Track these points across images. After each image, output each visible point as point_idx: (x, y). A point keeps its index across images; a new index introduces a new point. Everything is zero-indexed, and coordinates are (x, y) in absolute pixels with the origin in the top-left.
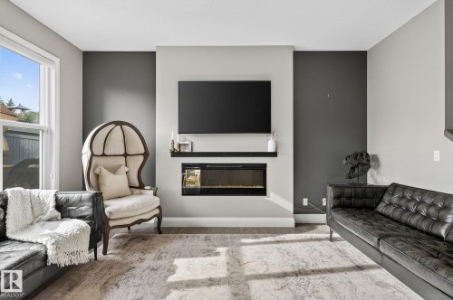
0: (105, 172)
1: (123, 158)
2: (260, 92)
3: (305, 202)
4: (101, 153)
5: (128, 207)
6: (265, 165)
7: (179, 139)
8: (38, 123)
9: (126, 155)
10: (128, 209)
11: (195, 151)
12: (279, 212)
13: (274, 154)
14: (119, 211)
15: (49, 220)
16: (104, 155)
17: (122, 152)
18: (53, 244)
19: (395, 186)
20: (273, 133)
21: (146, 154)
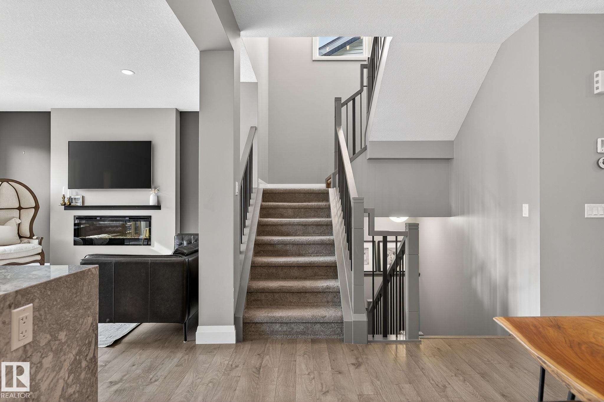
1: (18, 210)
6: (150, 217)
7: (69, 193)
9: (20, 208)
11: (86, 204)
17: (17, 206)
20: (155, 188)
21: (37, 208)
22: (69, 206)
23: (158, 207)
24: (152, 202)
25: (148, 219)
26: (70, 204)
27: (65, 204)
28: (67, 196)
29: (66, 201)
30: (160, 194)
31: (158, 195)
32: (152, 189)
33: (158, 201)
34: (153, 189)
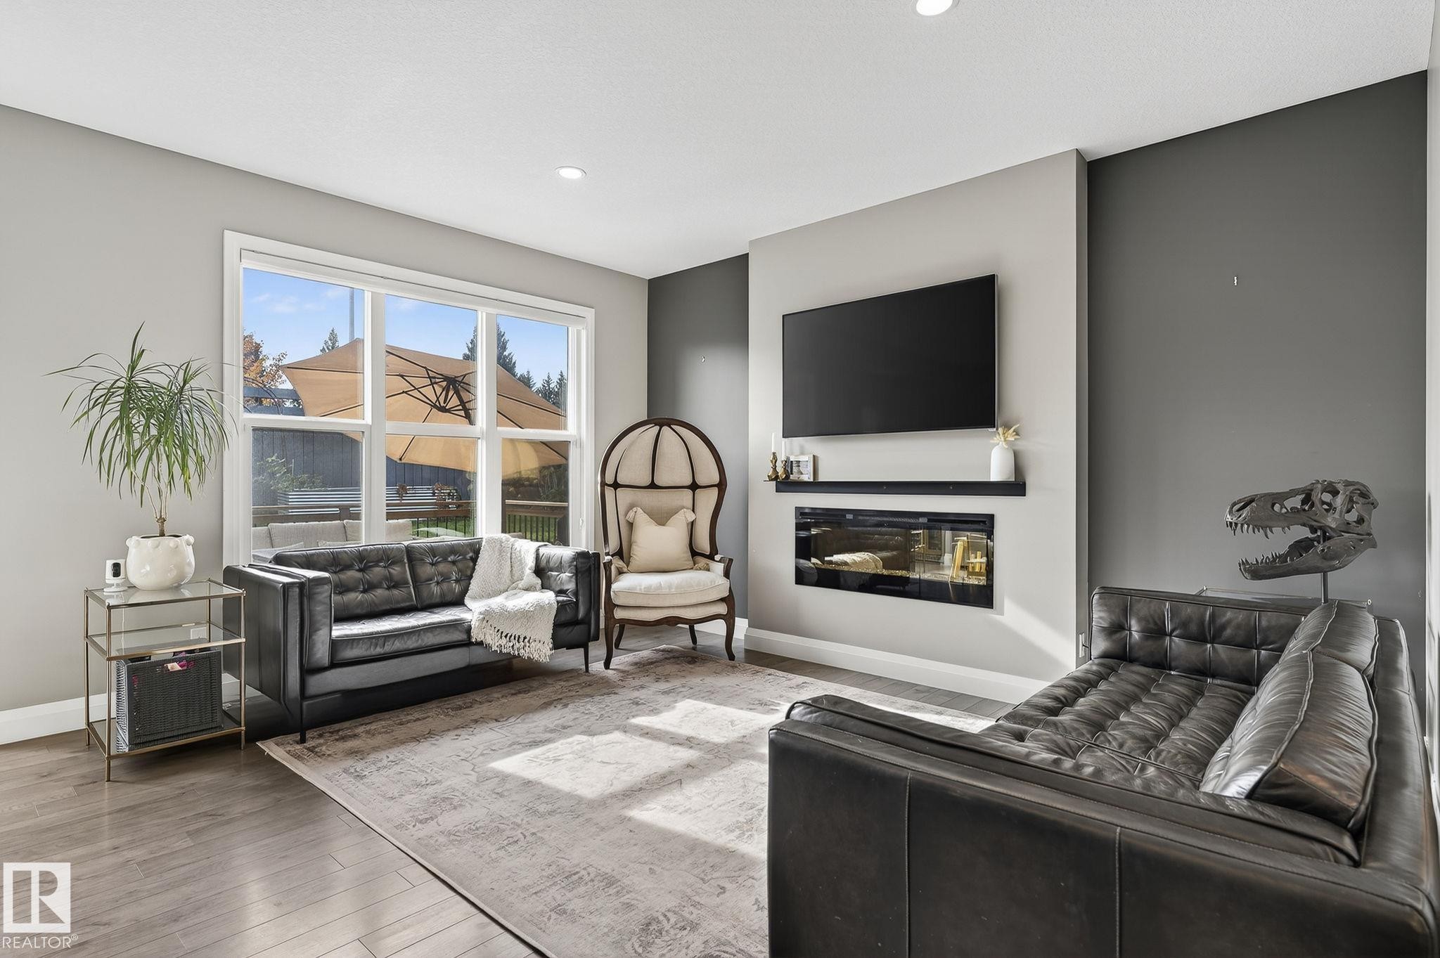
0: (642, 520)
1: (690, 492)
4: (647, 482)
5: (649, 588)
6: (991, 517)
8: (565, 428)
9: (694, 487)
10: (647, 593)
11: (822, 478)
14: (630, 592)
15: (527, 590)
16: (653, 486)
17: (688, 481)
18: (481, 613)
20: (1007, 426)
21: (721, 486)
22: (786, 483)
23: (1015, 487)
24: (998, 471)
25: (985, 524)
26: (787, 477)
27: (777, 477)
28: (782, 457)
29: (780, 470)
30: (1022, 445)
31: (1016, 448)
32: (997, 429)
33: (1018, 469)
34: (1000, 430)
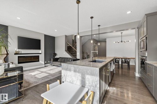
2: (38, 41)
3: (46, 62)
6: (39, 56)
7: (18, 50)
11: (22, 53)
12: (42, 64)
13: (41, 54)
19: (60, 58)
21: (7, 54)
